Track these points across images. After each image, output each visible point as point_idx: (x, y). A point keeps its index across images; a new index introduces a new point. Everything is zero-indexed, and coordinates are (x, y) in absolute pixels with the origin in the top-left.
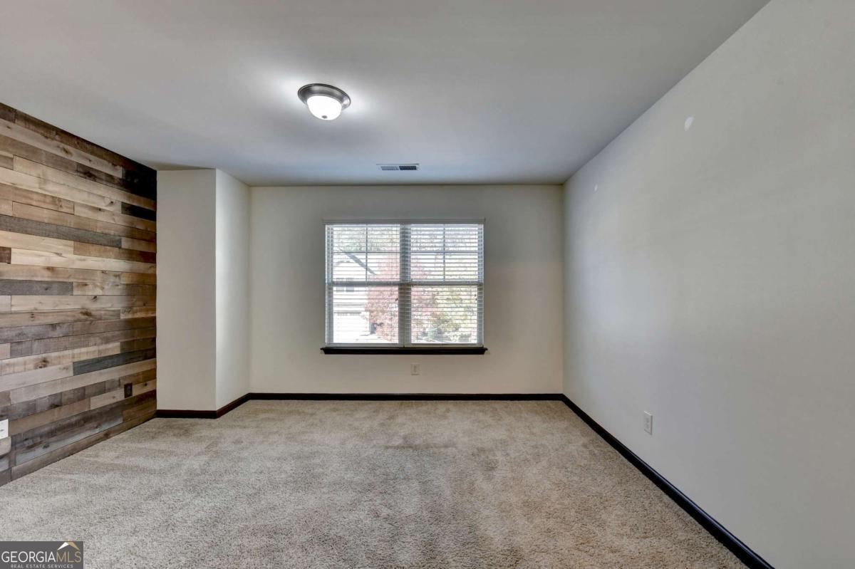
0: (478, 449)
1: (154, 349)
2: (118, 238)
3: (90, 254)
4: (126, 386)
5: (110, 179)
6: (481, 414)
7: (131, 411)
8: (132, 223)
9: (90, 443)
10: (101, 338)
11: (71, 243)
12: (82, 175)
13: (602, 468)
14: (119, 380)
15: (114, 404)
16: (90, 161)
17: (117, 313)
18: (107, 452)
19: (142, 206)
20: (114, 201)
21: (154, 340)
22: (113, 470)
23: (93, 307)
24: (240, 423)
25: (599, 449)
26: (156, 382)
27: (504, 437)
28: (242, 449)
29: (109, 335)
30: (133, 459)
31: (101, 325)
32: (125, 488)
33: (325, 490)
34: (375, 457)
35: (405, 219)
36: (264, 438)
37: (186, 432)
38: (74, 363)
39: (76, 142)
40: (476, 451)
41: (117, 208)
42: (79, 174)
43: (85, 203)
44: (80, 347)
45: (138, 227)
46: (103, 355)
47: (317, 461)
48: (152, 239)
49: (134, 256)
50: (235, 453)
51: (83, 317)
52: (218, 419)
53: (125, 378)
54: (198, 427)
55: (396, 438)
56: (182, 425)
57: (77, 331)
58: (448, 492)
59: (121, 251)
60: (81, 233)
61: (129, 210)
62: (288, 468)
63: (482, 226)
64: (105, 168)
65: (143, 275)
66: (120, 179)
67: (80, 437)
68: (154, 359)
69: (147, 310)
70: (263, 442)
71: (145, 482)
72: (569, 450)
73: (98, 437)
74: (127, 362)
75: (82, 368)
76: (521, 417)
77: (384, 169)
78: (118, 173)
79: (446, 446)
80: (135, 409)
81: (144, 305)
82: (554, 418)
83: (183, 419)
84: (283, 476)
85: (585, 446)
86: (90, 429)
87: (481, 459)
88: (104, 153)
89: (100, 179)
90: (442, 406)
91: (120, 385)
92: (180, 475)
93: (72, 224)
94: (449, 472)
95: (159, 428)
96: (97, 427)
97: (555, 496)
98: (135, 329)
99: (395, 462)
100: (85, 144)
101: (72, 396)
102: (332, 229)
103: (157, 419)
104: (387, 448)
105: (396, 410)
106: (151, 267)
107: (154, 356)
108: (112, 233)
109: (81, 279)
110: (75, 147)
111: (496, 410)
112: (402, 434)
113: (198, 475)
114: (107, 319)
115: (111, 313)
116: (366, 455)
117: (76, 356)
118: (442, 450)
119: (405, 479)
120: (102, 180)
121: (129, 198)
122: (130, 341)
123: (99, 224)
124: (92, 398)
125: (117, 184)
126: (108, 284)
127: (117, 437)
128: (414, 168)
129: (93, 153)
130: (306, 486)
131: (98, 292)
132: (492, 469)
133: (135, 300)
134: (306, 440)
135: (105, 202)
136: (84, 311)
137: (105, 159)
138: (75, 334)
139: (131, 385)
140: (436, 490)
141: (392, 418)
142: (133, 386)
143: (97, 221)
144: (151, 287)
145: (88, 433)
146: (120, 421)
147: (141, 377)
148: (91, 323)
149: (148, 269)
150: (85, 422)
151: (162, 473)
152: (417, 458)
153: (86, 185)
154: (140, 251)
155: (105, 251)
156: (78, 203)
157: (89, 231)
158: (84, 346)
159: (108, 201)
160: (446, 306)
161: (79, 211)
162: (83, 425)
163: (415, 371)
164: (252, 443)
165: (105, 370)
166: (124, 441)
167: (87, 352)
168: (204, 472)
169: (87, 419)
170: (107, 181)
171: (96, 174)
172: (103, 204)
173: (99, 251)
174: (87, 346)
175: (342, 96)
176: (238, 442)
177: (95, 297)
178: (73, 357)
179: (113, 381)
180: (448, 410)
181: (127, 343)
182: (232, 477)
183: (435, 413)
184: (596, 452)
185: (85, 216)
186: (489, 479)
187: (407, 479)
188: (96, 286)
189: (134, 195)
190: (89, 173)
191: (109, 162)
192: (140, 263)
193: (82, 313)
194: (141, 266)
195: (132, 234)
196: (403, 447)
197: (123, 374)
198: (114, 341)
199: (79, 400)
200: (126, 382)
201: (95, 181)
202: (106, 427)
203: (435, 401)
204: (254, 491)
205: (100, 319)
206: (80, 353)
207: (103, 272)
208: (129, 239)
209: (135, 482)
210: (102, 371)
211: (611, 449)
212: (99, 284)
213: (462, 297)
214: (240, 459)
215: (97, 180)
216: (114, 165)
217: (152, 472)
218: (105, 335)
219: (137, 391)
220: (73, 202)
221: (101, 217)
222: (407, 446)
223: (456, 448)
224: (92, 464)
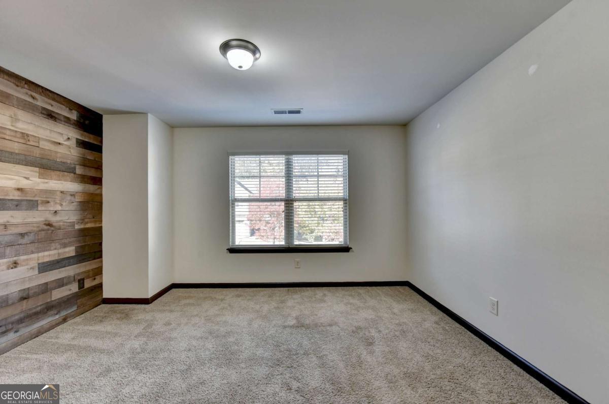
0: (355, 327)
1: (101, 251)
2: (73, 166)
3: (51, 178)
4: (79, 281)
5: (67, 120)
6: (350, 298)
7: (83, 300)
8: (84, 155)
9: (52, 326)
10: (60, 244)
11: (37, 169)
12: (45, 116)
13: (456, 342)
14: (74, 276)
15: (71, 294)
16: (52, 105)
17: (73, 224)
18: (65, 335)
19: (91, 141)
20: (70, 137)
21: (101, 244)
22: (70, 350)
23: (54, 219)
24: (168, 308)
25: (448, 325)
26: (102, 277)
27: (373, 317)
28: (172, 330)
29: (66, 241)
30: (87, 340)
31: (60, 233)
32: (80, 367)
33: (243, 365)
34: (277, 335)
35: (289, 151)
36: (188, 320)
37: (127, 316)
38: (39, 264)
39: (41, 91)
40: (354, 328)
41: (73, 143)
42: (43, 115)
43: (47, 138)
44: (44, 251)
45: (88, 157)
46: (62, 257)
47: (231, 339)
48: (99, 167)
49: (86, 180)
50: (167, 333)
51: (46, 227)
52: (150, 305)
53: (79, 274)
54: (136, 311)
55: (290, 319)
56: (123, 310)
57: (42, 239)
58: (341, 365)
59: (75, 176)
60: (44, 161)
61: (82, 144)
62: (210, 346)
63: (347, 156)
64: (63, 111)
65: (92, 194)
66: (75, 120)
67: (44, 322)
68: (101, 259)
69: (95, 222)
70: (187, 323)
71: (96, 361)
72: (426, 327)
73: (58, 322)
74: (80, 262)
75: (45, 267)
76: (381, 300)
77: (276, 112)
78: (74, 116)
79: (330, 325)
80: (86, 298)
81: (93, 218)
82: (406, 300)
83: (123, 305)
84: (207, 353)
85: (436, 323)
86: (52, 315)
87: (361, 336)
88: (62, 99)
89: (59, 120)
90: (319, 292)
91: (74, 280)
92: (125, 354)
93: (38, 154)
94: (338, 347)
95: (105, 313)
96: (57, 314)
97: (428, 367)
98: (86, 236)
99: (294, 340)
100: (48, 92)
101: (37, 290)
102: (234, 159)
103: (103, 306)
104: (285, 327)
105: (285, 295)
106: (98, 189)
107: (101, 257)
108: (69, 162)
109: (44, 198)
110: (40, 94)
111: (361, 294)
112: (294, 315)
113: (139, 353)
114: (65, 229)
115: (68, 224)
116: (270, 333)
117: (40, 259)
118: (328, 328)
119: (304, 354)
120: (61, 120)
121: (82, 135)
122: (83, 246)
123: (59, 155)
124: (53, 291)
125: (72, 124)
126: (66, 202)
127: (72, 321)
128: (298, 112)
129: (54, 99)
130: (227, 361)
131: (58, 208)
132: (371, 344)
133: (86, 213)
134: (220, 321)
135: (63, 138)
136: (47, 222)
137: (63, 105)
138: (39, 241)
139: (83, 279)
140: (331, 364)
141: (283, 302)
142: (85, 281)
143: (56, 152)
144: (99, 204)
145: (50, 319)
146: (75, 308)
147: (91, 273)
148: (52, 233)
149: (96, 190)
150: (47, 310)
151: (109, 353)
152: (310, 335)
153: (48, 124)
154: (91, 176)
155: (63, 176)
156: (42, 138)
157: (50, 160)
158: (47, 251)
159: (66, 137)
160: (305, 216)
161: (44, 145)
162: (47, 312)
163: (298, 265)
164: (179, 325)
165: (63, 269)
166: (77, 324)
167: (48, 255)
168: (143, 350)
169: (49, 308)
170: (64, 121)
171: (56, 116)
172: (62, 139)
173: (59, 176)
174: (50, 250)
175: (254, 50)
176: (168, 324)
177: (56, 212)
178: (38, 260)
179: (69, 277)
180: (325, 295)
181: (81, 247)
182: (166, 355)
183: (315, 298)
184: (447, 328)
185: (47, 148)
186: (372, 353)
187: (306, 354)
188: (56, 203)
189: (85, 133)
190: (51, 115)
191: (67, 107)
192: (90, 185)
193: (45, 224)
194: (92, 188)
195: (85, 163)
196: (298, 327)
197: (78, 271)
198: (70, 246)
199: (43, 293)
200: (79, 278)
201: (56, 121)
202: (64, 313)
203: (313, 288)
204: (185, 367)
205: (60, 229)
206: (44, 256)
207: (62, 192)
208: (83, 167)
209: (89, 360)
210: (61, 269)
211: (457, 325)
212: (58, 202)
213: (317, 210)
214: (170, 339)
215: (57, 121)
216: (71, 110)
217: (102, 351)
218: (63, 241)
219: (88, 284)
220: (38, 137)
221: (60, 150)
222: (300, 325)
223: (339, 326)
224: (53, 344)
